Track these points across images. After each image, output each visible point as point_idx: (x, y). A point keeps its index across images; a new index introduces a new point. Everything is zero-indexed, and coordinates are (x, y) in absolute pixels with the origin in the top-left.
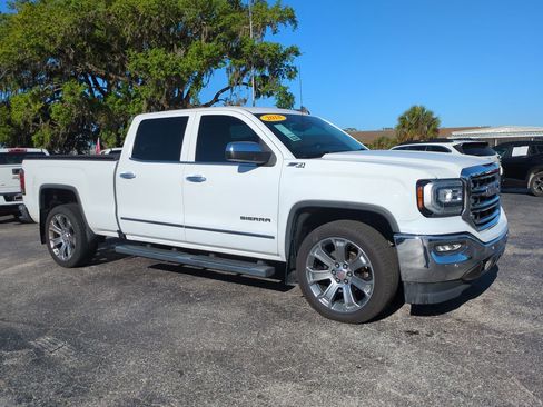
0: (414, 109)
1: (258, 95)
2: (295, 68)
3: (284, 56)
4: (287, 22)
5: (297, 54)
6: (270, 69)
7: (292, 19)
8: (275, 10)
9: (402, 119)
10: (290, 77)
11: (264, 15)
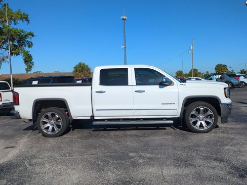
0: (80, 64)
1: (12, 54)
2: (31, 43)
3: (26, 36)
4: (24, 20)
5: (33, 36)
6: (18, 42)
7: (27, 19)
8: (18, 13)
9: (75, 68)
10: (29, 47)
11: (11, 15)
